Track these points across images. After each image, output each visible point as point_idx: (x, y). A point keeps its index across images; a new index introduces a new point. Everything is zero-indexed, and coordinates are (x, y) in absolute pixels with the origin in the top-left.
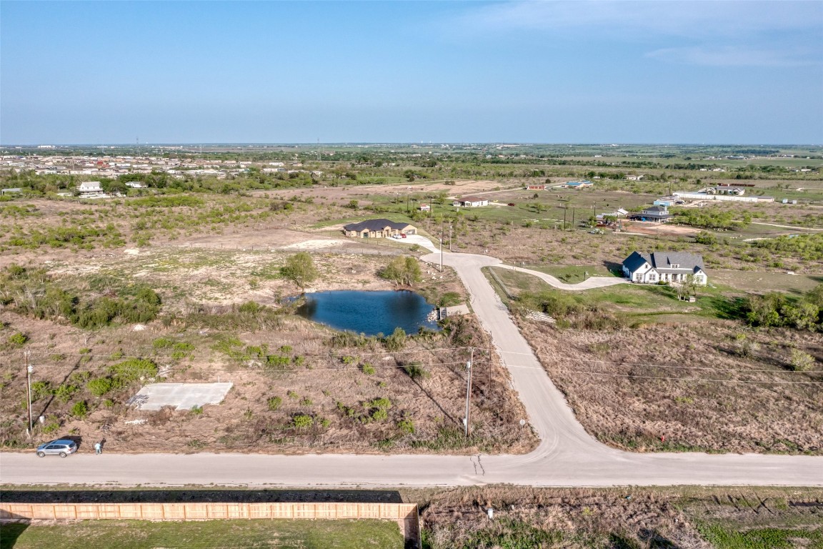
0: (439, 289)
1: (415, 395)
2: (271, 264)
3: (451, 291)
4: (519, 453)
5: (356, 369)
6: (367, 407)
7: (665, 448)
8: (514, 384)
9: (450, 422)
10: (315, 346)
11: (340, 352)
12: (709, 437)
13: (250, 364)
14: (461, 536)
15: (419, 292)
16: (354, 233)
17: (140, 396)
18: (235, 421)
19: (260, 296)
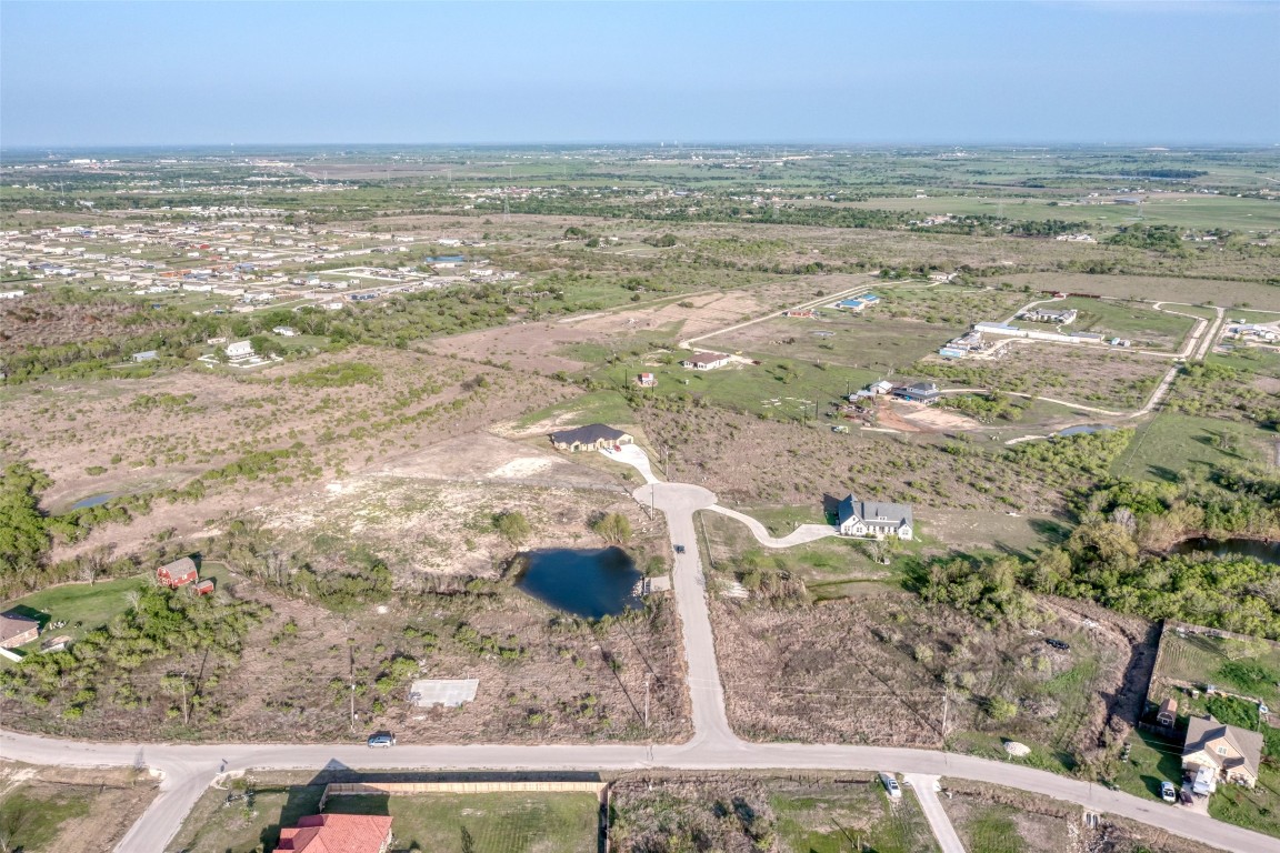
0: (647, 547)
1: (615, 690)
2: (482, 508)
3: (658, 553)
4: (678, 743)
5: (570, 662)
6: (579, 703)
7: (776, 739)
8: (690, 680)
9: (637, 717)
10: (534, 634)
11: (556, 640)
12: (811, 730)
13: (487, 657)
14: (632, 802)
15: (628, 552)
16: (563, 445)
17: (415, 694)
18: (488, 717)
19: (479, 560)
